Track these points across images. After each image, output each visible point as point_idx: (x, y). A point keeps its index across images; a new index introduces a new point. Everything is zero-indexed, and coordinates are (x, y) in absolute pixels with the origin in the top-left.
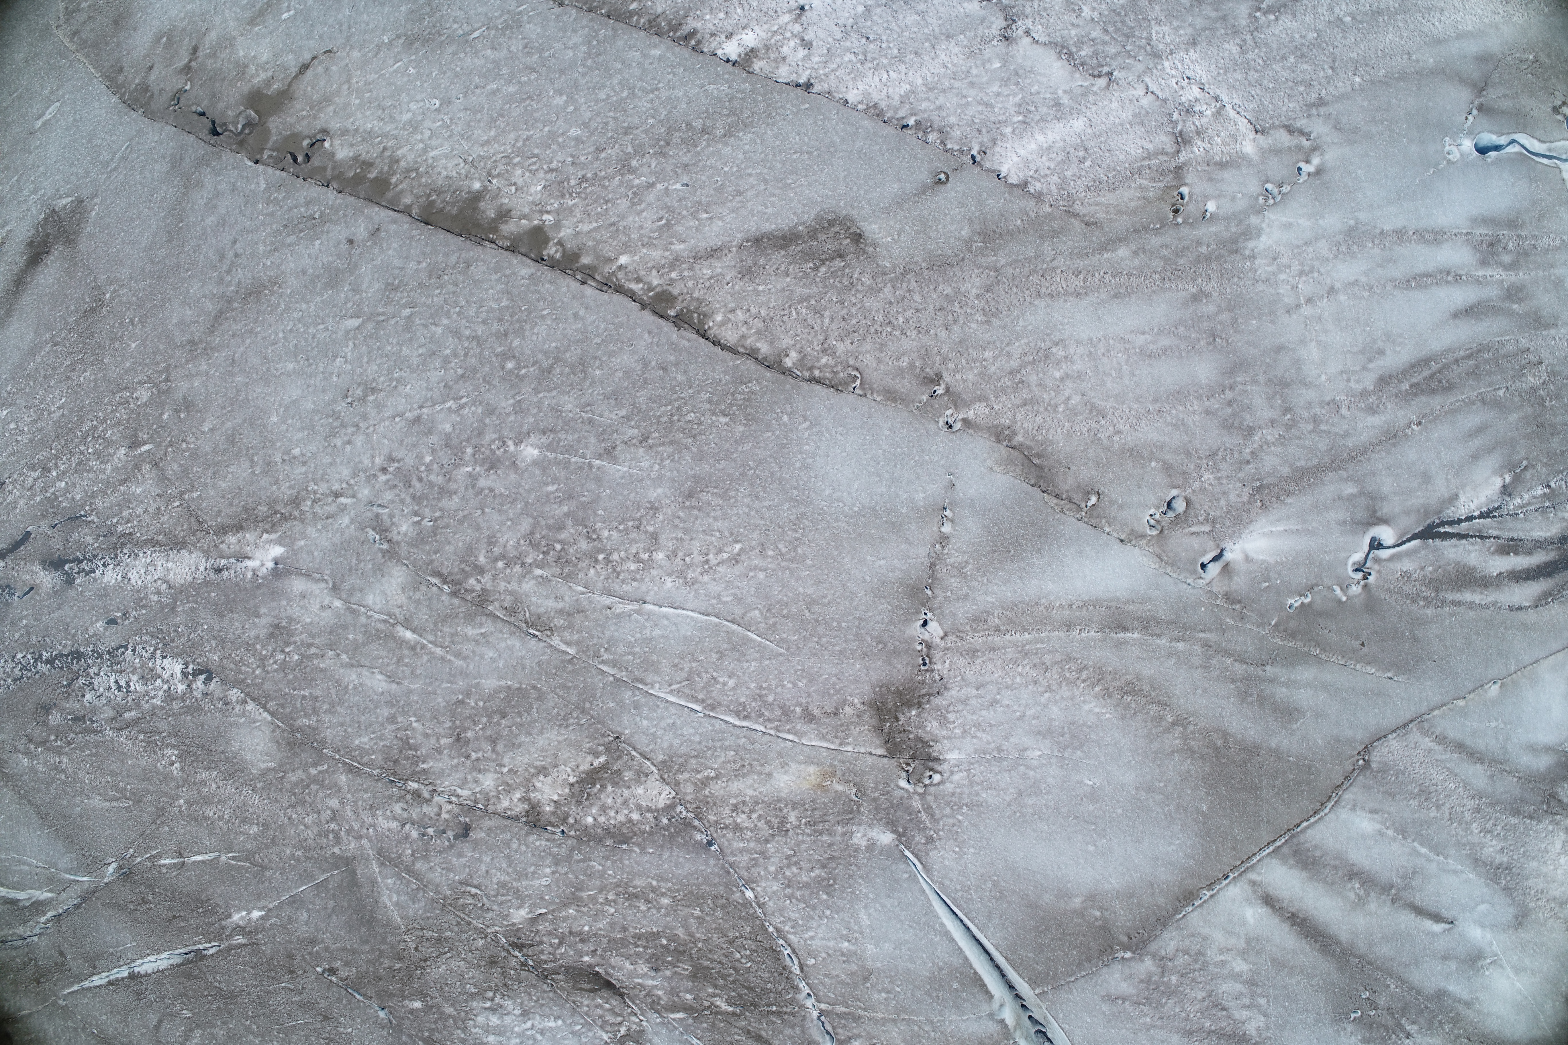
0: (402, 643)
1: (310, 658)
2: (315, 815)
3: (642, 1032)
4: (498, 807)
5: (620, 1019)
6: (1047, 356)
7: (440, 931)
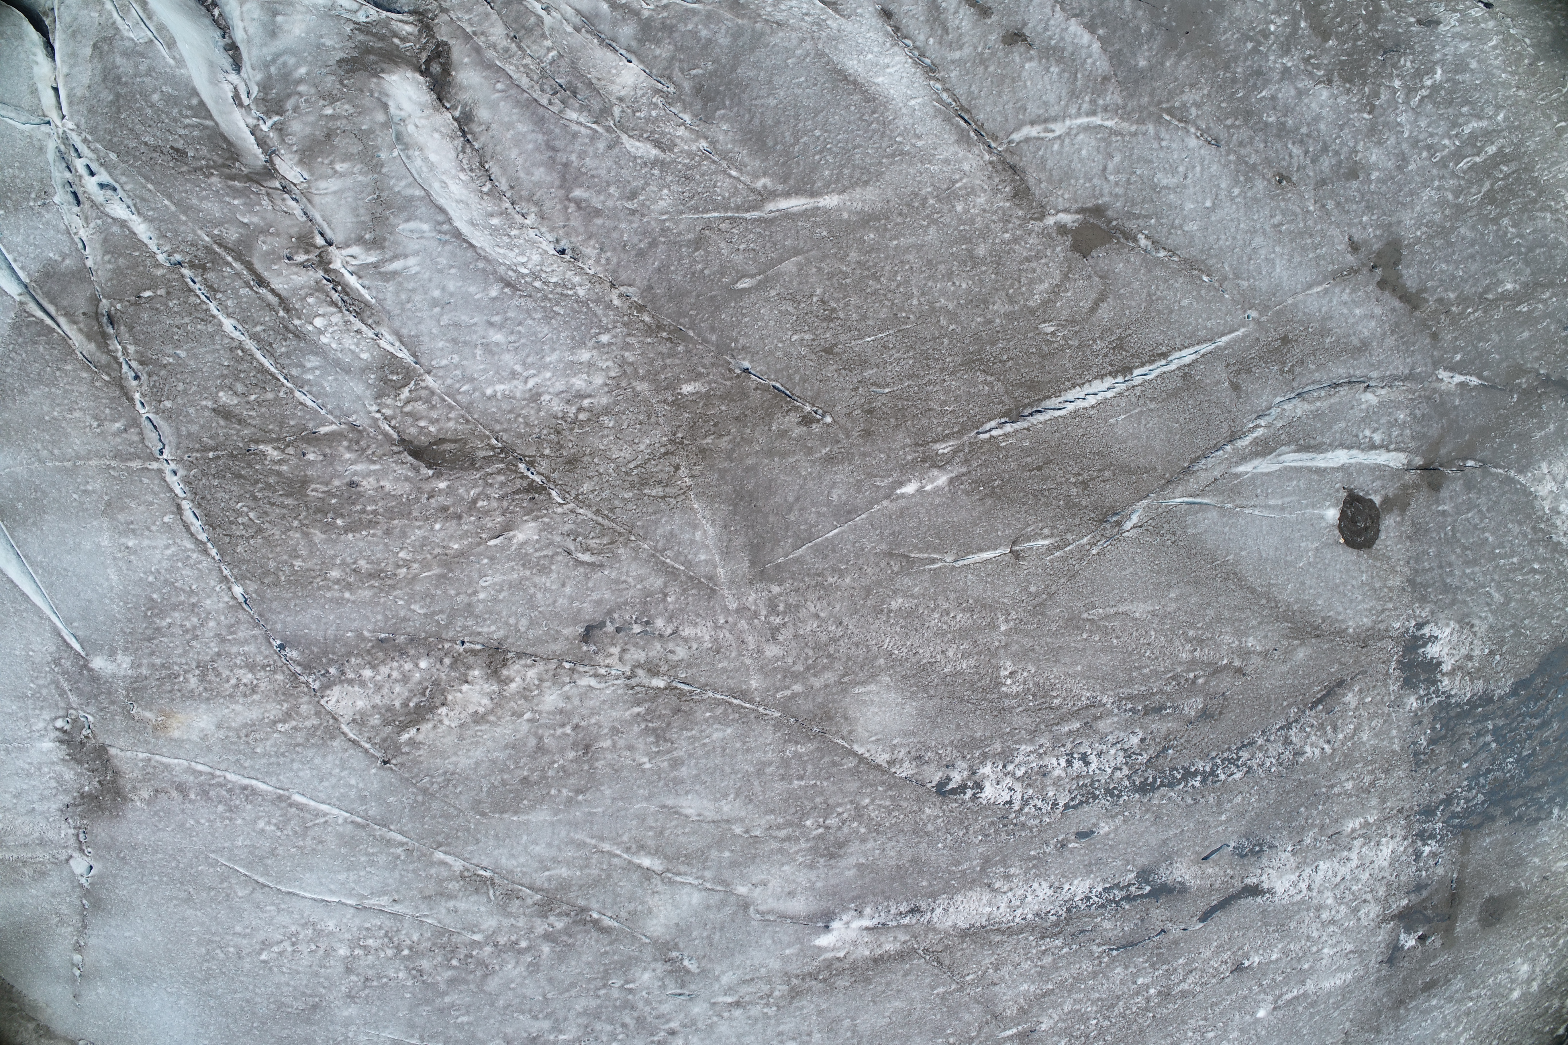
0: (656, 852)
1: (790, 824)
2: (801, 632)
3: (379, 396)
4: (542, 668)
5: (408, 409)
7: (639, 497)
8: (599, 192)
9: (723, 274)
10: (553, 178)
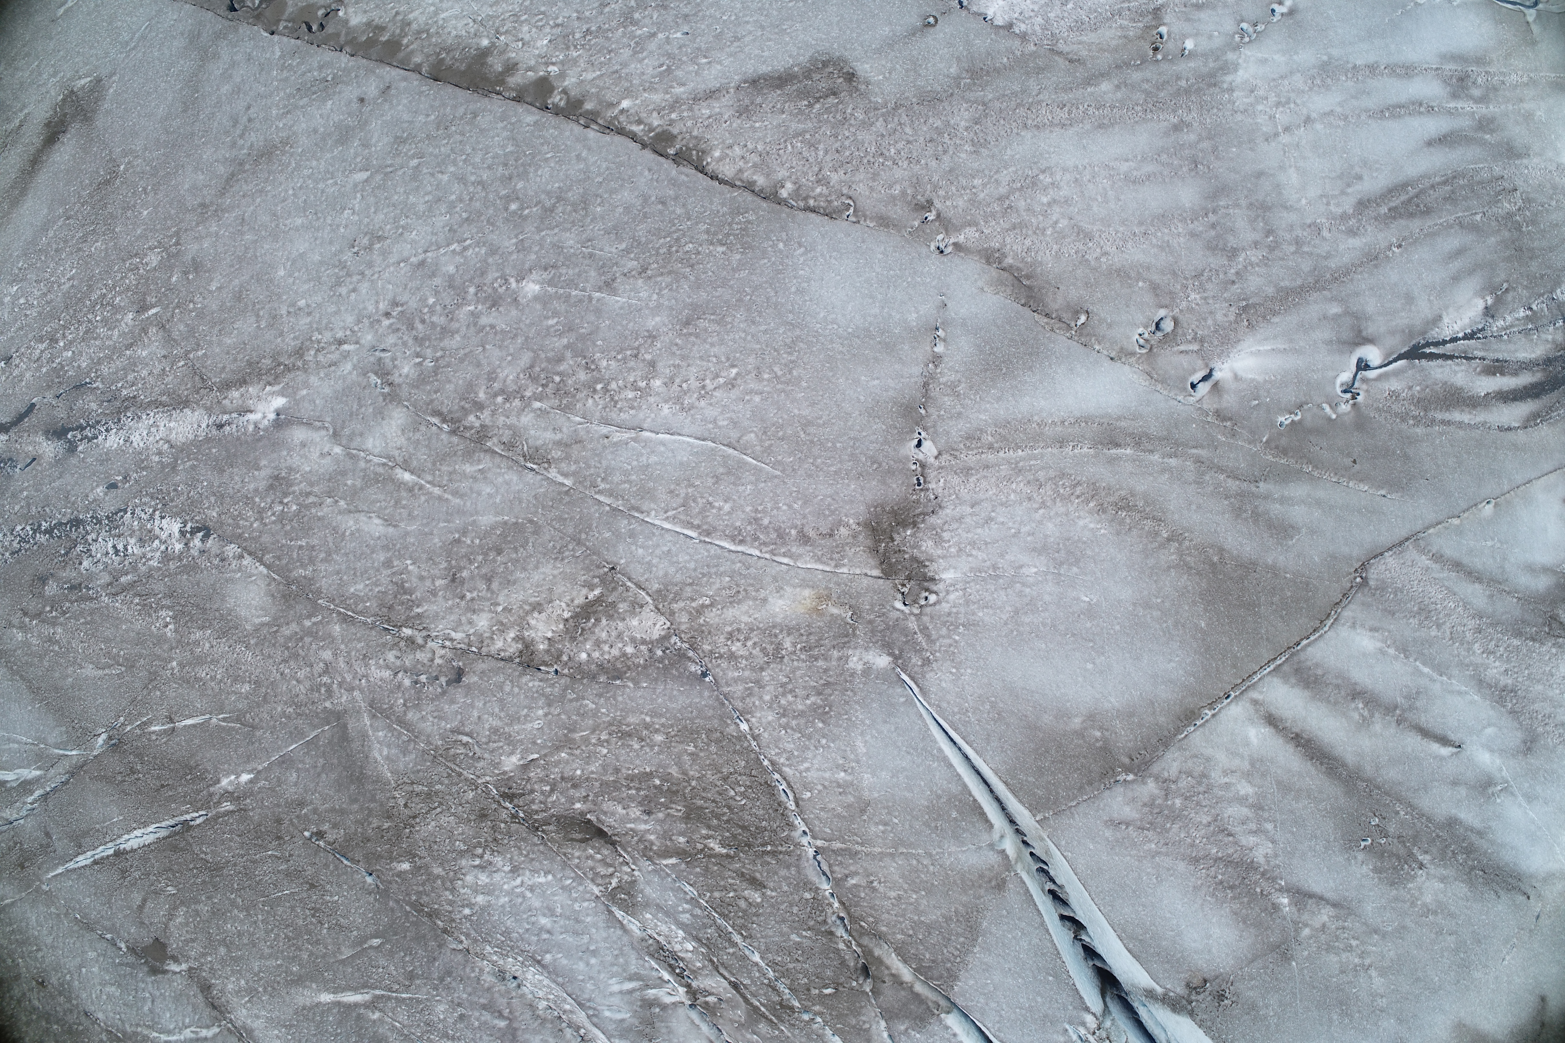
0: (400, 485)
1: (308, 507)
2: (308, 669)
3: (634, 882)
4: (492, 648)
5: (611, 870)
6: (1034, 183)
7: (430, 785)
8: (485, 1023)
9: (391, 951)
10: (523, 1037)
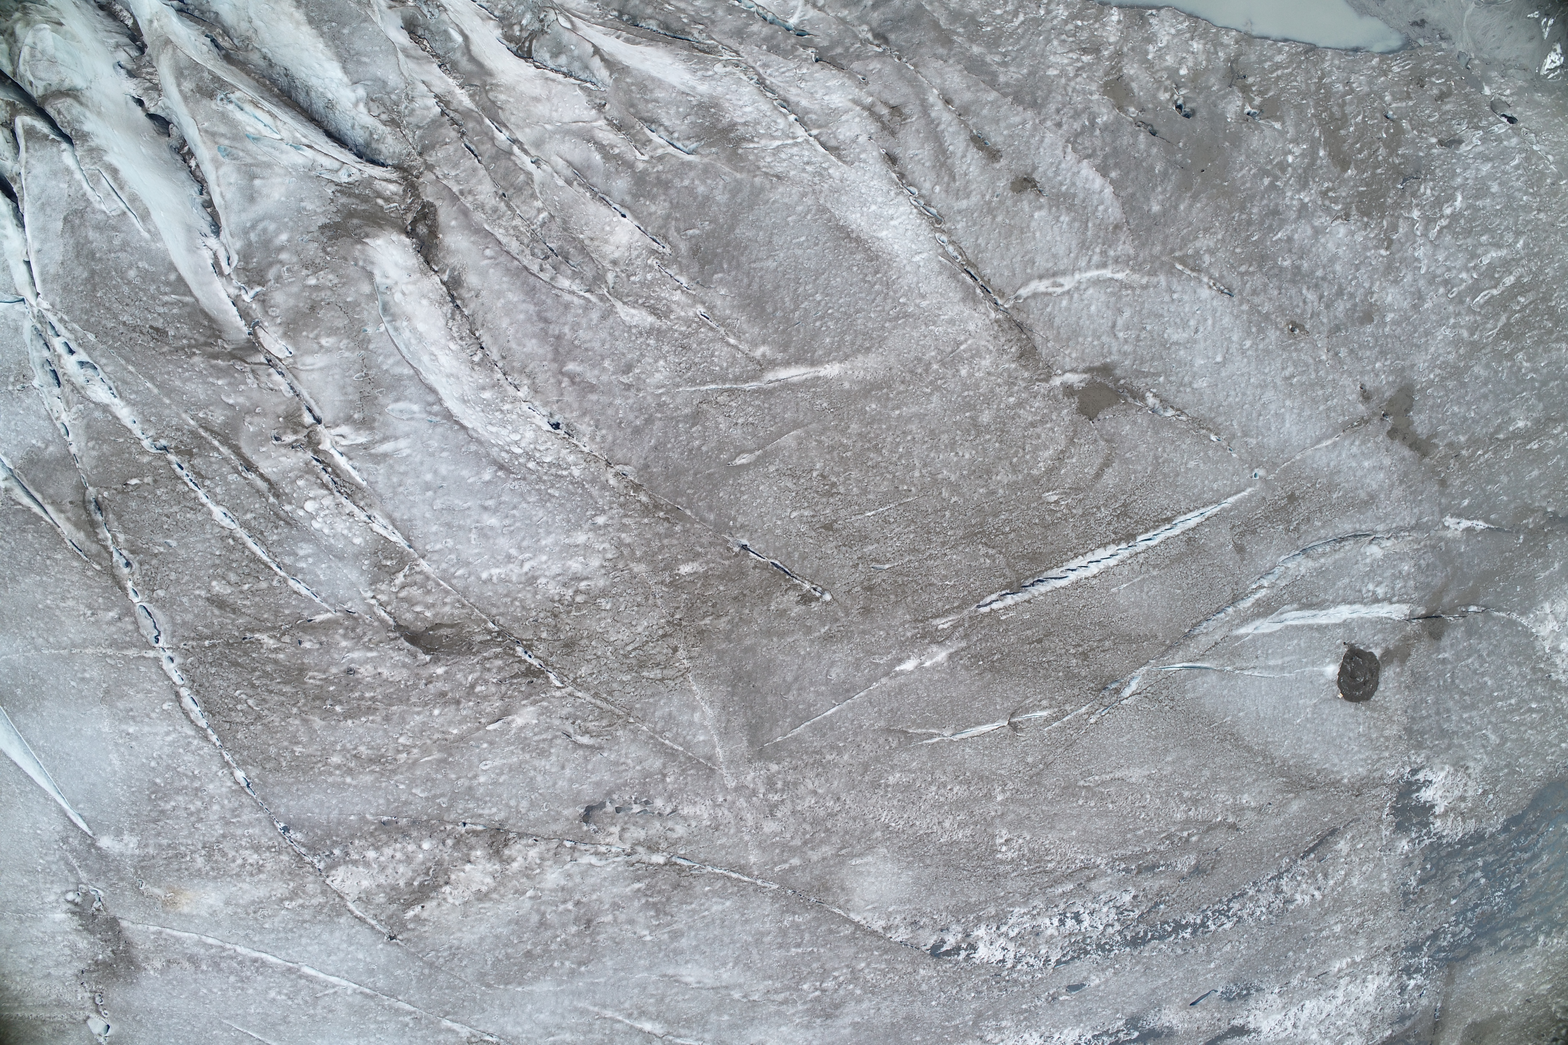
0: (658, 1017)
1: (788, 988)
2: (799, 808)
3: (373, 582)
4: (543, 847)
5: (403, 594)
7: (638, 680)
8: (593, 366)
9: (721, 450)
10: (546, 351)
